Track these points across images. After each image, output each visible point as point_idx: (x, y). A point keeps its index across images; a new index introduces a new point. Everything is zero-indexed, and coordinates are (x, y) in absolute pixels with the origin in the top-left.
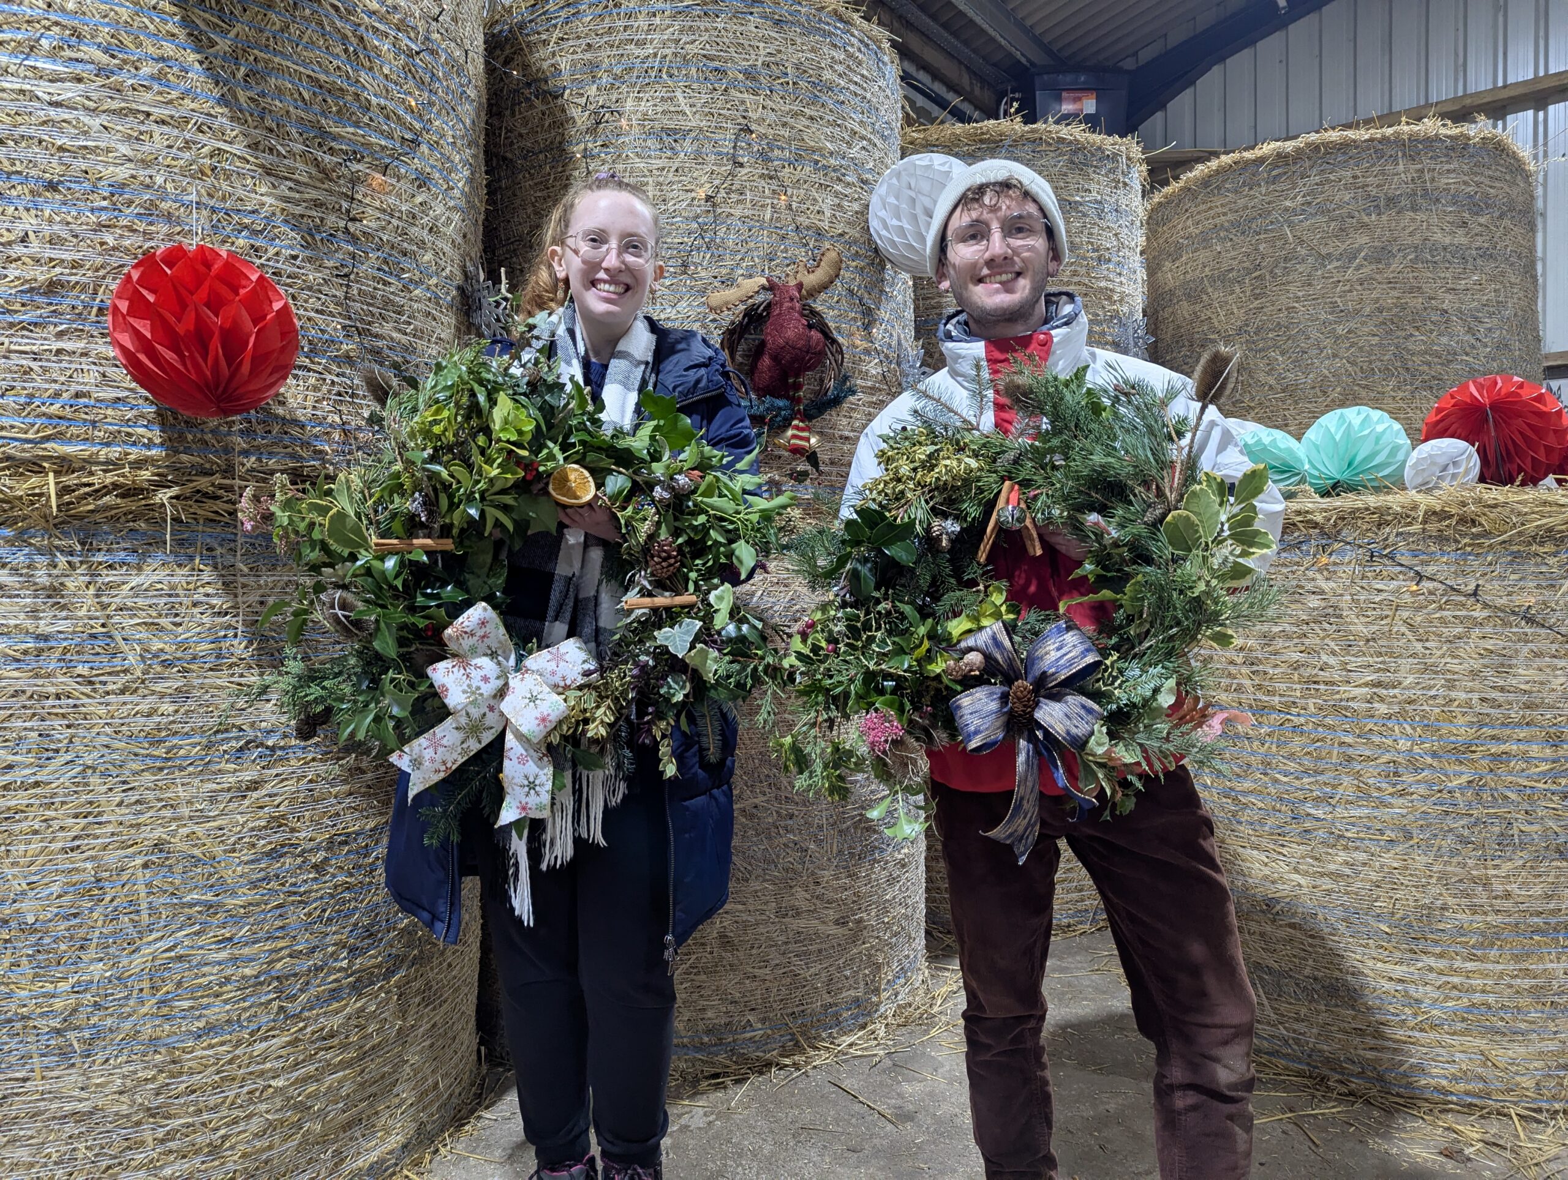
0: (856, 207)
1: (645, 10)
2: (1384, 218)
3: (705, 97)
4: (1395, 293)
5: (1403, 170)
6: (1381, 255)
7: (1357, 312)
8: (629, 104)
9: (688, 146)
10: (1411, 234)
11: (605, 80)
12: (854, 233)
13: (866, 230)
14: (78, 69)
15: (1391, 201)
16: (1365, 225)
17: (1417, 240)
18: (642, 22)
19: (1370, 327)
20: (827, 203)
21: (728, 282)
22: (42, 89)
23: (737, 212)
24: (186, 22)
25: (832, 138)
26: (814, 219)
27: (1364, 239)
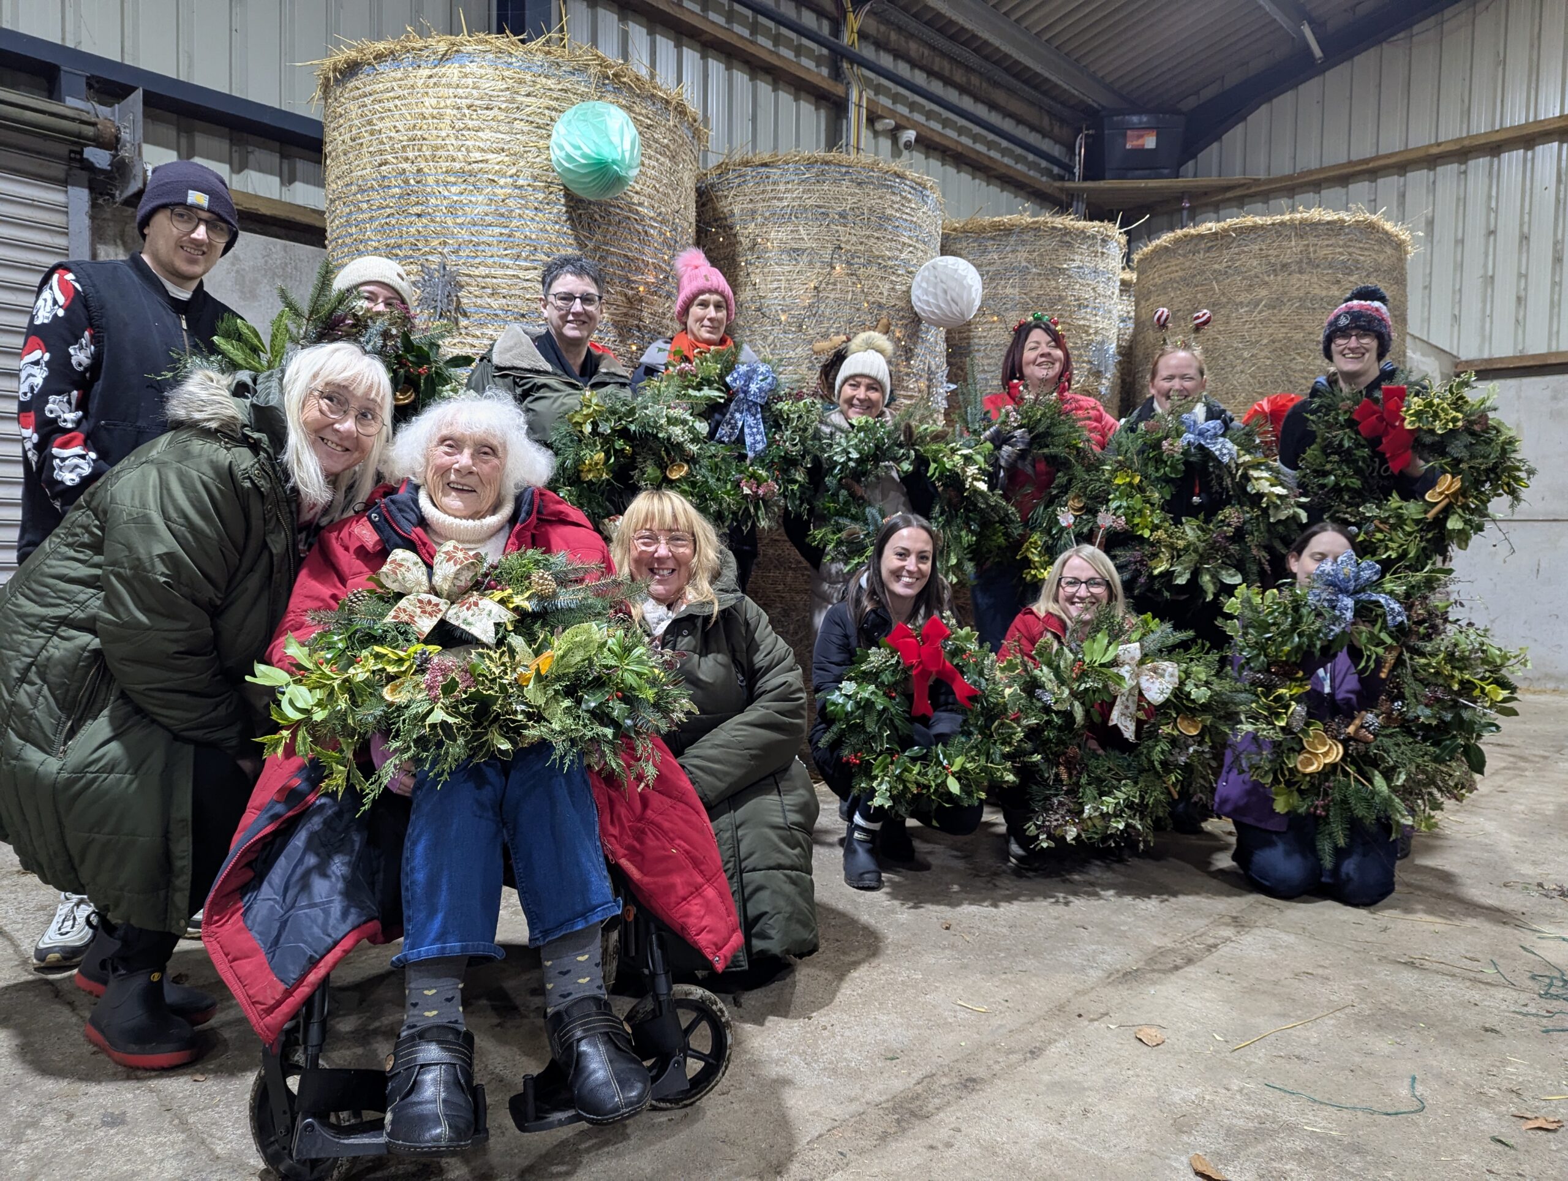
0: (904, 288)
1: (783, 180)
2: (1279, 278)
3: (816, 230)
4: (1283, 330)
5: (1295, 246)
6: (1275, 304)
7: (1257, 342)
8: (773, 235)
9: (805, 258)
10: (1298, 289)
11: (759, 220)
12: (901, 304)
13: (909, 301)
14: (535, 264)
15: (1285, 266)
16: (1266, 283)
17: (1301, 294)
18: (782, 187)
19: (1266, 353)
20: (885, 287)
21: (825, 336)
22: (521, 274)
23: (832, 296)
24: (577, 238)
25: (890, 249)
26: (877, 298)
27: (1264, 292)
